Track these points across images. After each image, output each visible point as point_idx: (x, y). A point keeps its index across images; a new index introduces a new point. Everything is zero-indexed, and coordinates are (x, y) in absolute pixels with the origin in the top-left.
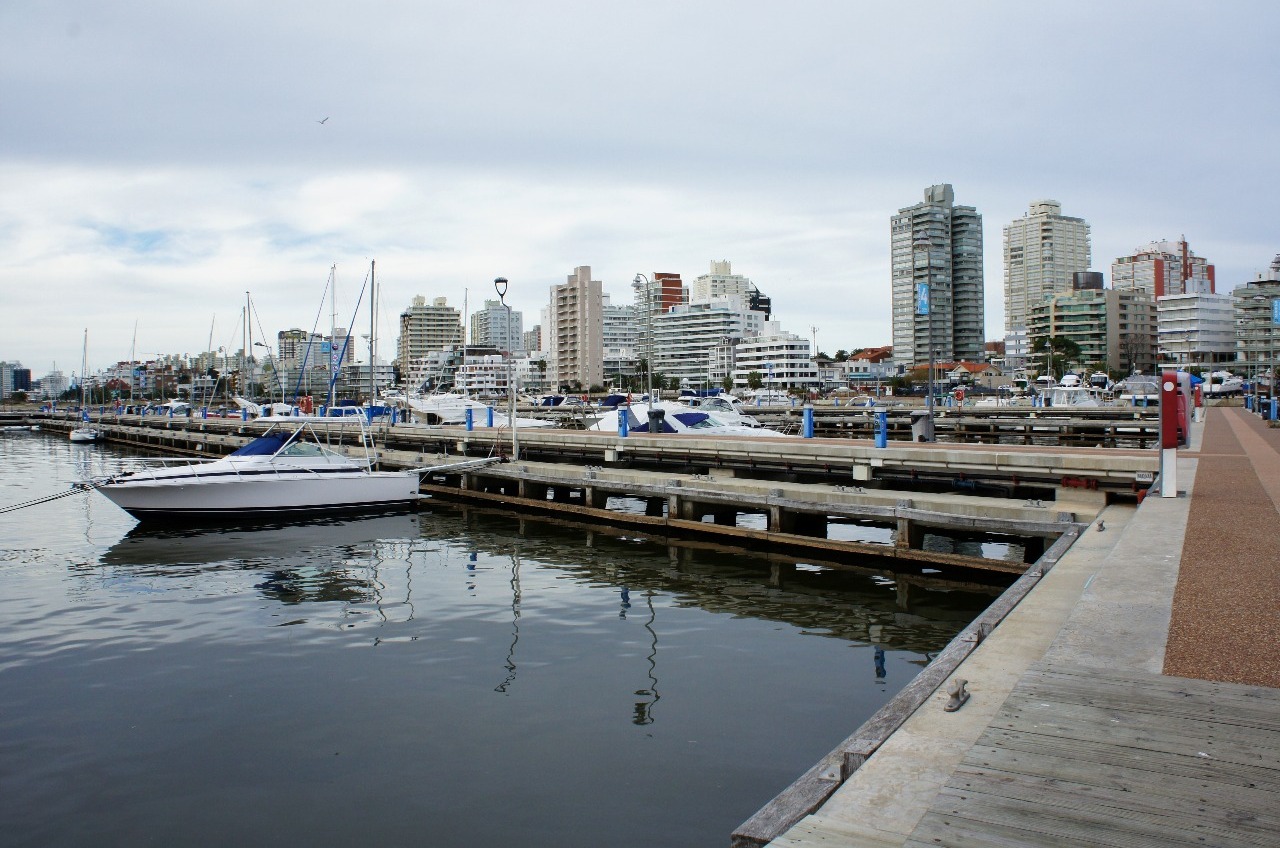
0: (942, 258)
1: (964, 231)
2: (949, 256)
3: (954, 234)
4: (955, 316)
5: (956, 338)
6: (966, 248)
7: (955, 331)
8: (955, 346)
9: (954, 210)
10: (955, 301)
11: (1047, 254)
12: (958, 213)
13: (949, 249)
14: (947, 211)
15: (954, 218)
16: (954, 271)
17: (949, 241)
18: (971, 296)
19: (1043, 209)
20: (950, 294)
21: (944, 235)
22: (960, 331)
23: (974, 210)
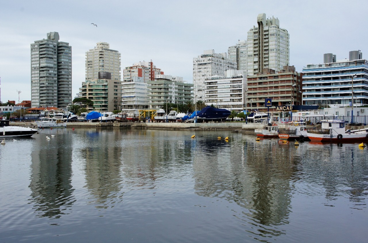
0: (52, 64)
1: (62, 53)
2: (56, 63)
3: (58, 53)
4: (58, 88)
5: (59, 97)
6: (63, 60)
7: (58, 94)
8: (58, 101)
9: (58, 43)
10: (58, 82)
11: (101, 64)
12: (60, 45)
13: (56, 60)
14: (56, 44)
15: (58, 47)
16: (58, 69)
17: (56, 56)
18: (65, 80)
19: (101, 46)
20: (56, 79)
21: (53, 54)
22: (61, 94)
23: (68, 44)
